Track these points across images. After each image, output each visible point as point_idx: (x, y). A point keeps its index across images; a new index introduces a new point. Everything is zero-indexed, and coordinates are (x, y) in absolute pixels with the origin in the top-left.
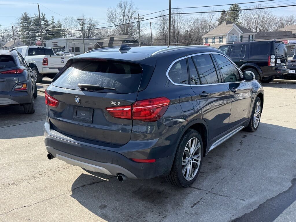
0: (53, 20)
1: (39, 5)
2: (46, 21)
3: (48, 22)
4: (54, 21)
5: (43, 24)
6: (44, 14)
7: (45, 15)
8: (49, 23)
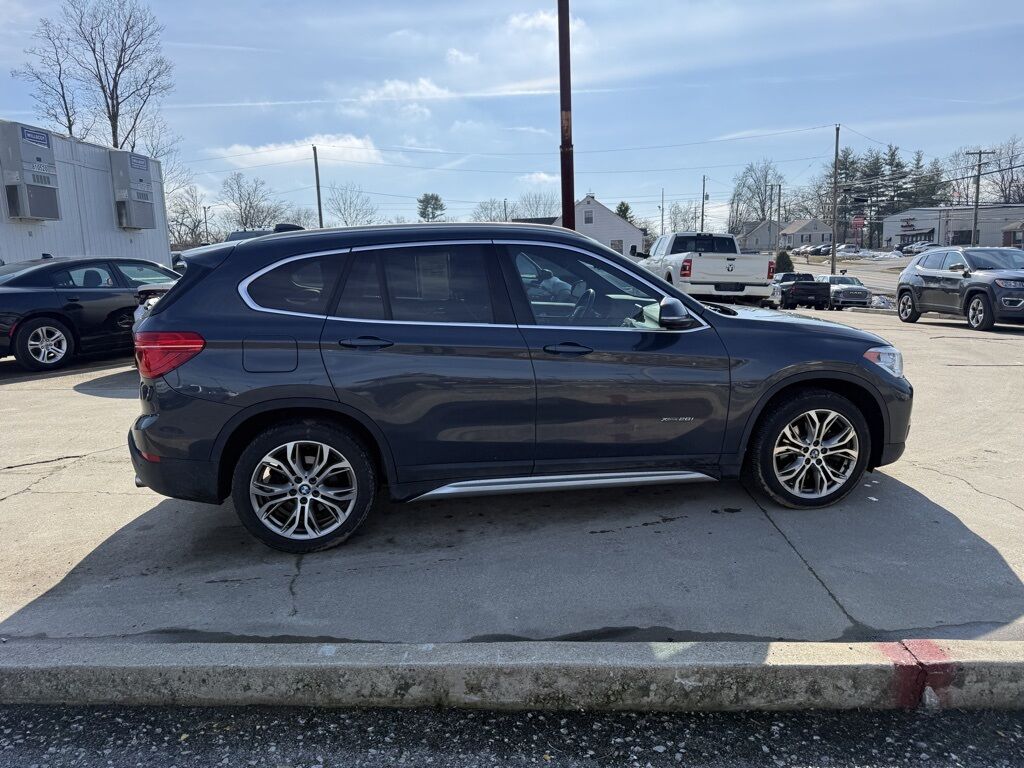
0: (918, 160)
1: (838, 129)
2: (899, 165)
3: (903, 167)
4: (921, 164)
5: (887, 173)
6: (894, 149)
7: (897, 149)
8: (907, 169)
